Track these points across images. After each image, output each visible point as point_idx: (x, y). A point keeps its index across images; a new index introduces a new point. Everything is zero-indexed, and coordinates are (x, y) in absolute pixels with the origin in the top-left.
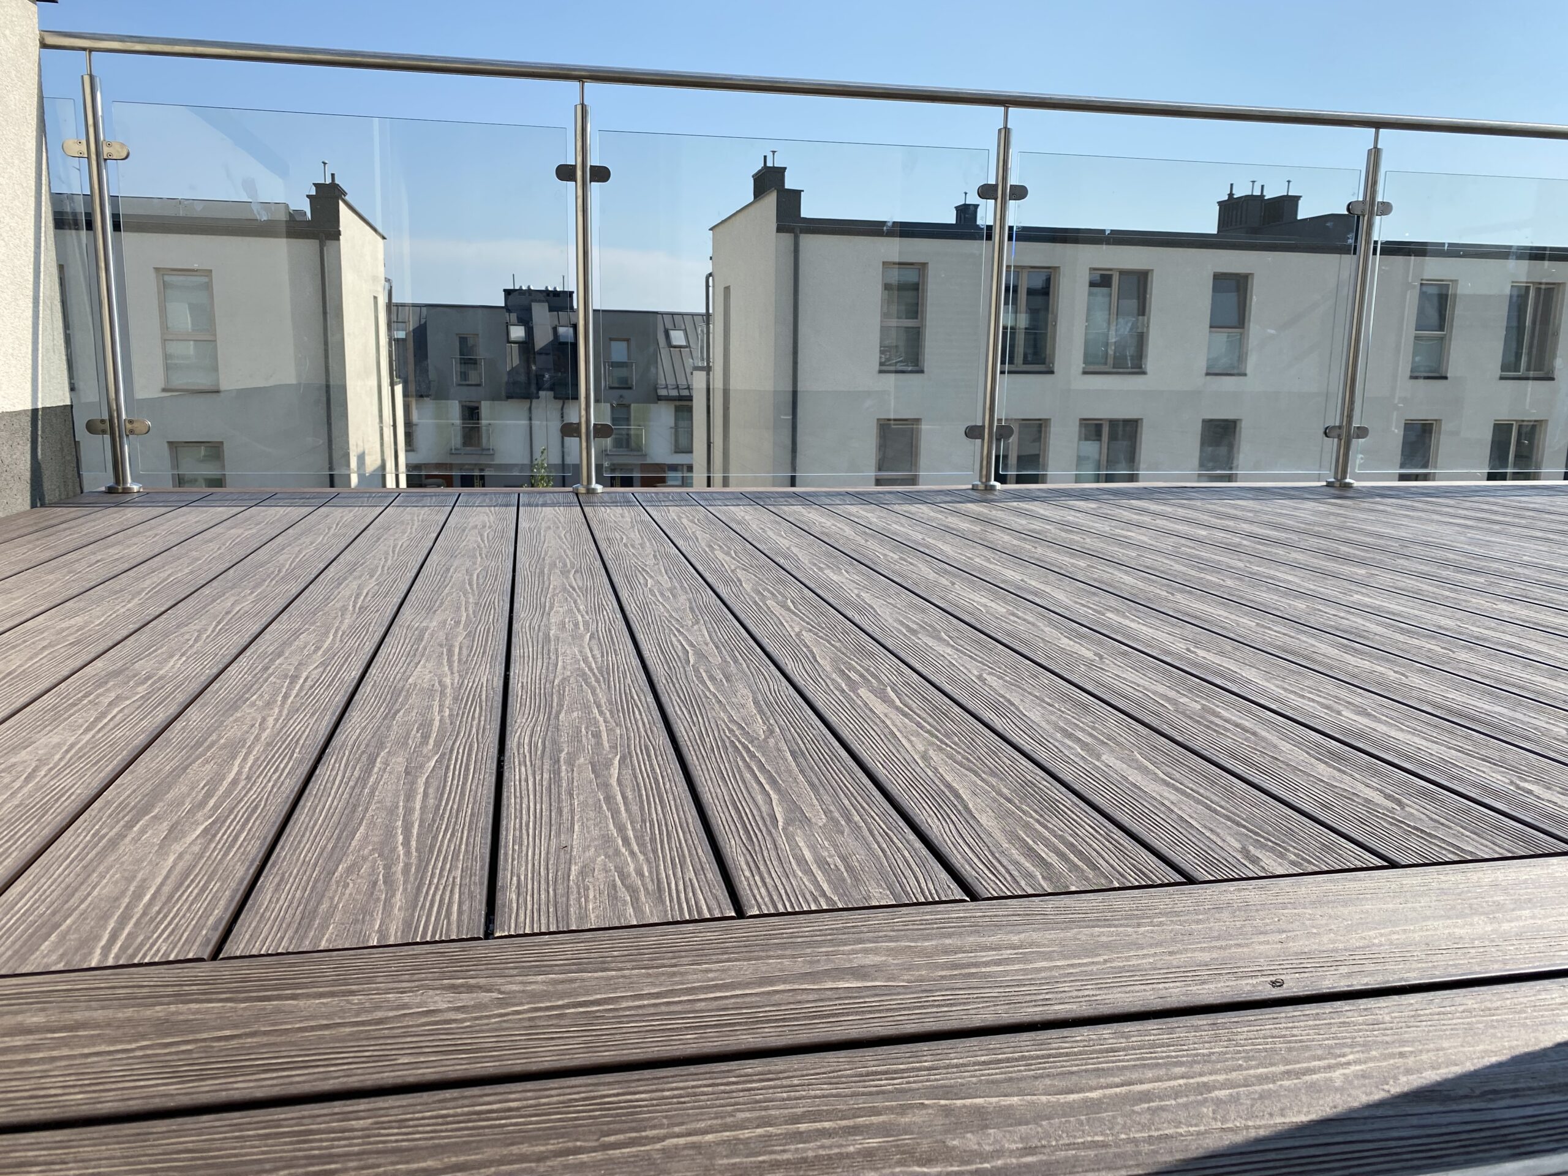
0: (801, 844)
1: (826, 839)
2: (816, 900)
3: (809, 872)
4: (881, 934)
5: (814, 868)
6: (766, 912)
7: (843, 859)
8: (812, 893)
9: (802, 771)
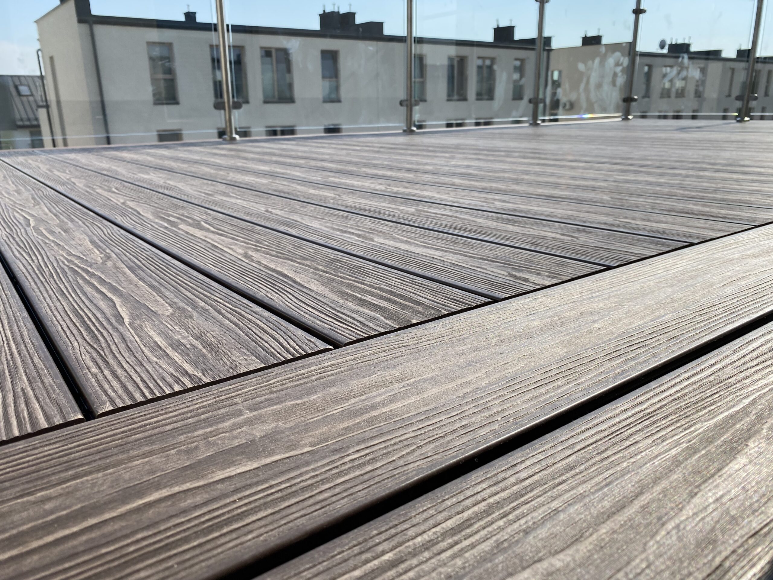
0: (151, 333)
1: (177, 324)
2: (178, 381)
3: (165, 356)
4: (260, 399)
5: (170, 351)
6: (121, 405)
7: (199, 338)
8: (172, 375)
9: (140, 279)
